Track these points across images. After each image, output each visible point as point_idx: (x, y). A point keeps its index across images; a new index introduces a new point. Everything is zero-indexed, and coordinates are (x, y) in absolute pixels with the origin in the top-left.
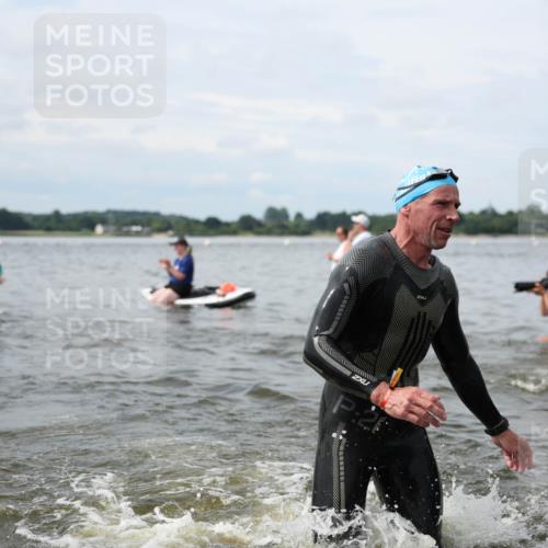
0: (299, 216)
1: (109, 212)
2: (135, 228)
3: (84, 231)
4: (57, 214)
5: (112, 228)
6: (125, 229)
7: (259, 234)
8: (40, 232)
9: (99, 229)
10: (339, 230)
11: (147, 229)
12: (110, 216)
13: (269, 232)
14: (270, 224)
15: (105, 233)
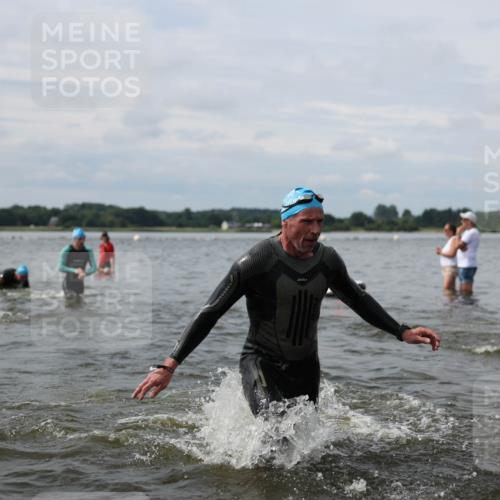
0: (407, 213)
1: (234, 210)
2: (256, 225)
3: (211, 227)
4: (188, 212)
5: (236, 225)
6: (248, 225)
7: (370, 230)
8: (174, 228)
9: (225, 225)
10: (447, 227)
11: (267, 225)
12: (235, 214)
13: (378, 228)
14: (380, 221)
15: (230, 229)
